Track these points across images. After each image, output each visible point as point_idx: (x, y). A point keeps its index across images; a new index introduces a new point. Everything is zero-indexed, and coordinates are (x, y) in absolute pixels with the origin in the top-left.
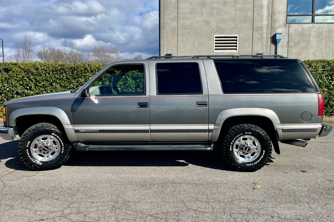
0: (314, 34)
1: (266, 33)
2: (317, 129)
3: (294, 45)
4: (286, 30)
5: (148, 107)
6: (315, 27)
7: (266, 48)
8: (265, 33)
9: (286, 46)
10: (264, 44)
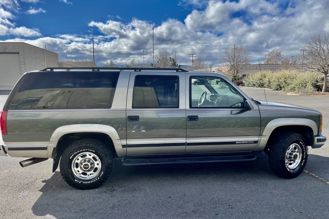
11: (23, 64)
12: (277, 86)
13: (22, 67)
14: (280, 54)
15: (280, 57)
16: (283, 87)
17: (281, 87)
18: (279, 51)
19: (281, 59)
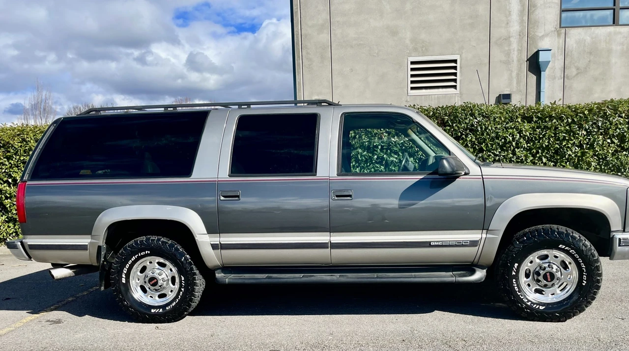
0: (619, 48)
1: (518, 50)
3: (577, 74)
4: (559, 42)
6: (620, 33)
7: (518, 82)
8: (516, 49)
9: (560, 76)
10: (514, 74)
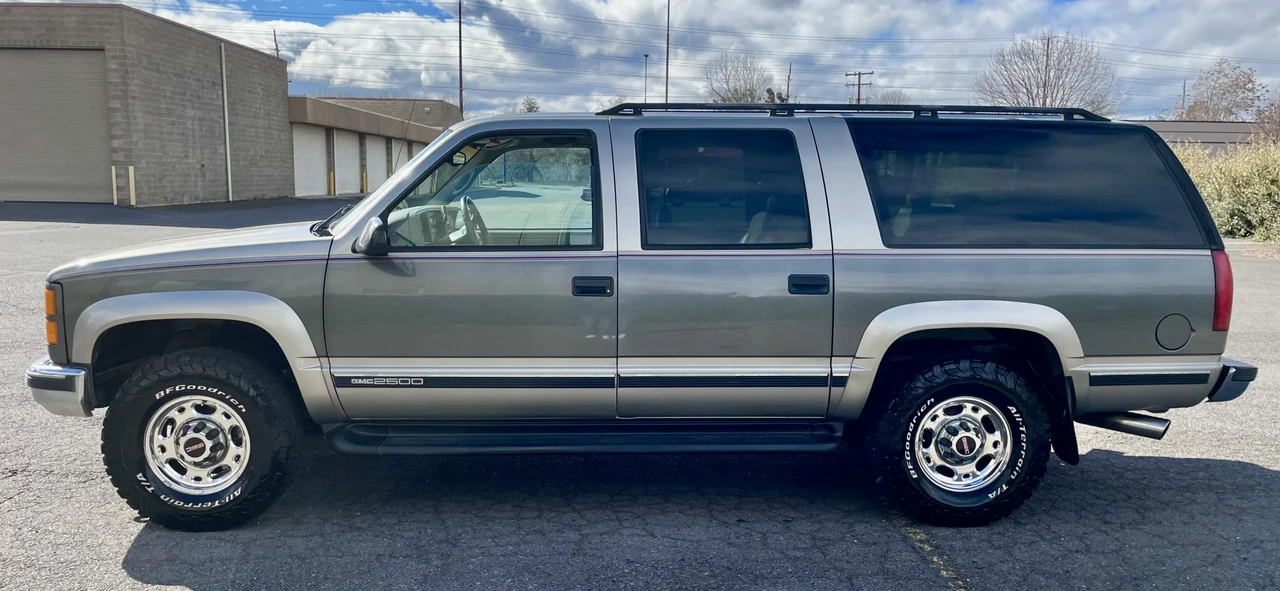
2: (1208, 375)
5: (611, 294)
11: (118, 98)
12: (1232, 217)
13: (114, 110)
14: (1250, 81)
15: (1250, 94)
16: (1262, 221)
17: (1249, 223)
18: (1245, 67)
19: (1257, 103)
